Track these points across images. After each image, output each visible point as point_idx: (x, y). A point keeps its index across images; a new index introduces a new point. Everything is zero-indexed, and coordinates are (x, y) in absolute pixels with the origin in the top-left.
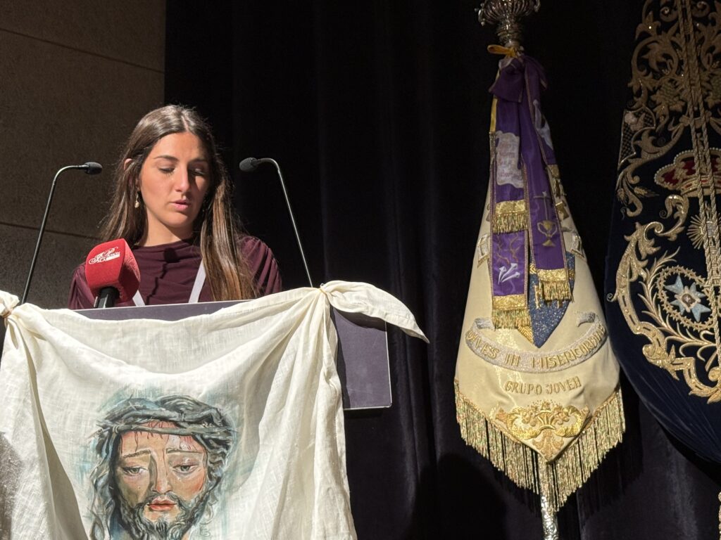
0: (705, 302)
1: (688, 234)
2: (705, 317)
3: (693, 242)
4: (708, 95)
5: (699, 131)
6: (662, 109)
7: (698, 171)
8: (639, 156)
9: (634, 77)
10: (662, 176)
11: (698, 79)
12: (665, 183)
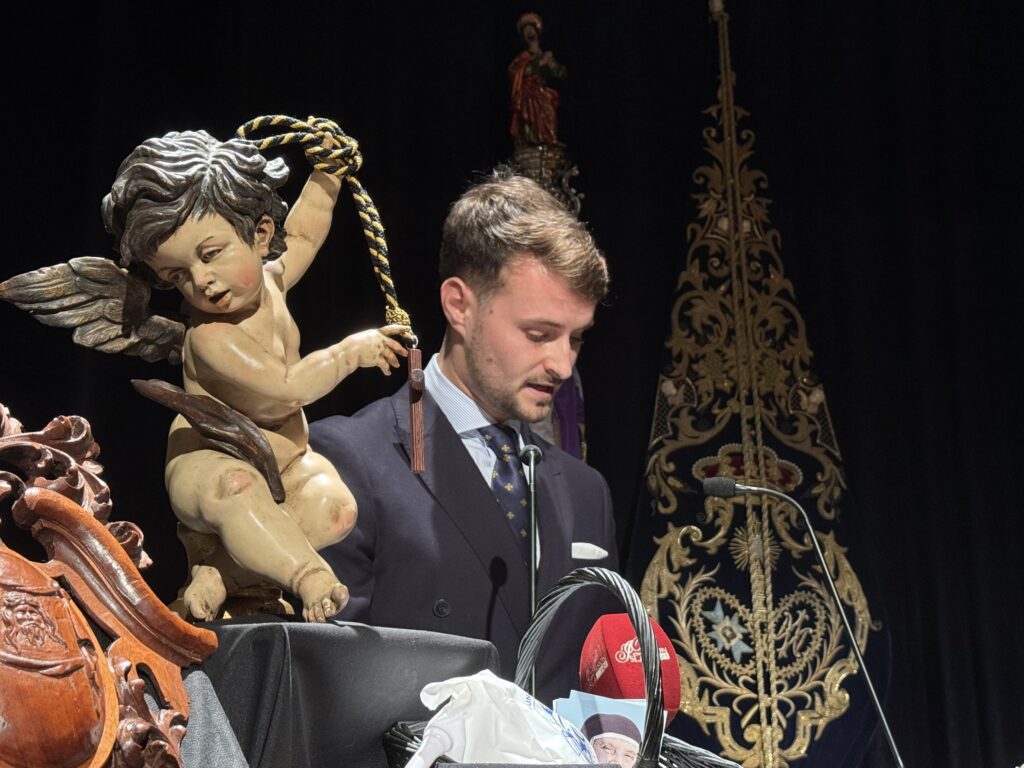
0: (747, 639)
1: (730, 548)
2: (746, 658)
3: (735, 560)
4: (761, 379)
5: (751, 422)
6: (705, 385)
8: (675, 437)
9: (674, 336)
12: (705, 477)
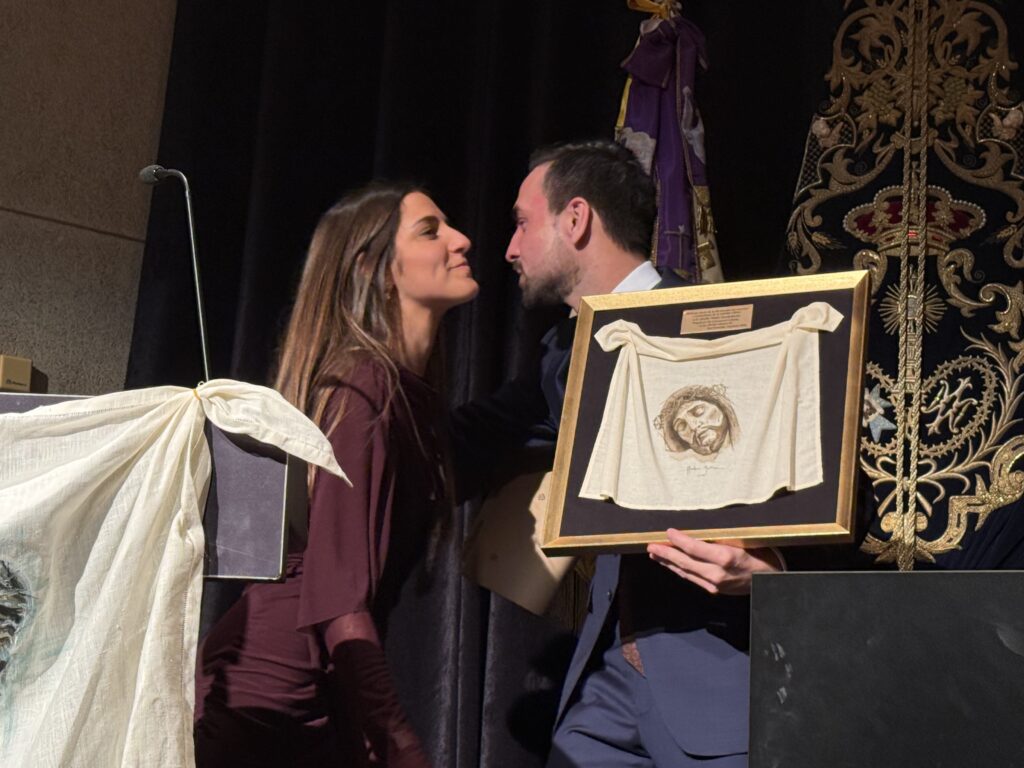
0: (889, 413)
1: (880, 310)
2: (887, 436)
3: (884, 323)
4: (937, 105)
5: (915, 157)
6: (868, 119)
7: (905, 219)
8: (825, 185)
9: (834, 65)
10: (856, 220)
11: (924, 79)
12: (857, 230)
